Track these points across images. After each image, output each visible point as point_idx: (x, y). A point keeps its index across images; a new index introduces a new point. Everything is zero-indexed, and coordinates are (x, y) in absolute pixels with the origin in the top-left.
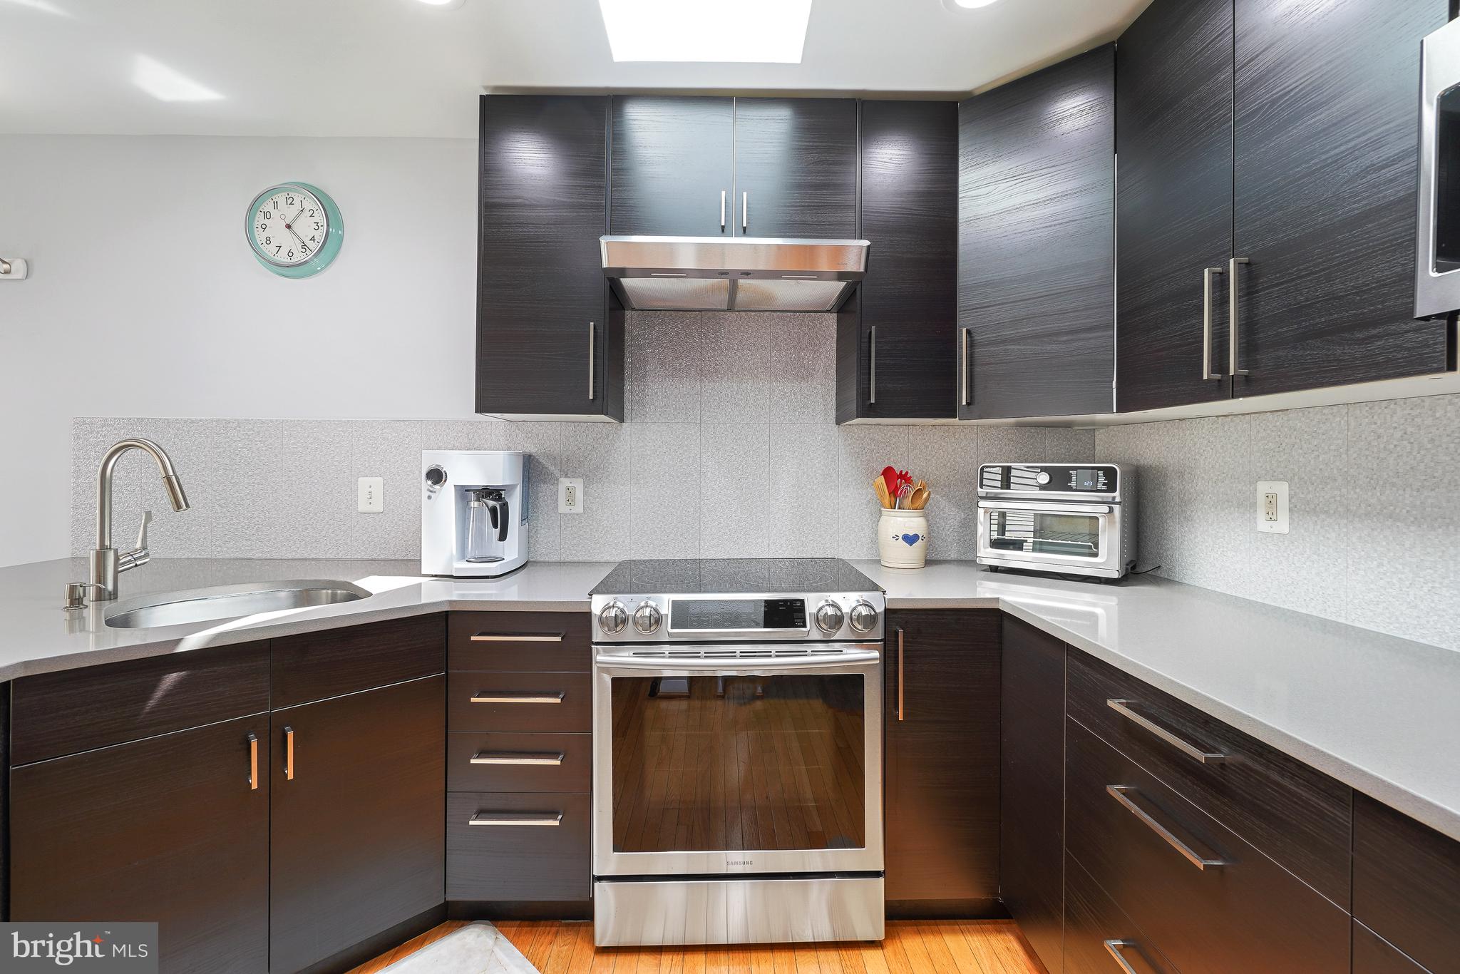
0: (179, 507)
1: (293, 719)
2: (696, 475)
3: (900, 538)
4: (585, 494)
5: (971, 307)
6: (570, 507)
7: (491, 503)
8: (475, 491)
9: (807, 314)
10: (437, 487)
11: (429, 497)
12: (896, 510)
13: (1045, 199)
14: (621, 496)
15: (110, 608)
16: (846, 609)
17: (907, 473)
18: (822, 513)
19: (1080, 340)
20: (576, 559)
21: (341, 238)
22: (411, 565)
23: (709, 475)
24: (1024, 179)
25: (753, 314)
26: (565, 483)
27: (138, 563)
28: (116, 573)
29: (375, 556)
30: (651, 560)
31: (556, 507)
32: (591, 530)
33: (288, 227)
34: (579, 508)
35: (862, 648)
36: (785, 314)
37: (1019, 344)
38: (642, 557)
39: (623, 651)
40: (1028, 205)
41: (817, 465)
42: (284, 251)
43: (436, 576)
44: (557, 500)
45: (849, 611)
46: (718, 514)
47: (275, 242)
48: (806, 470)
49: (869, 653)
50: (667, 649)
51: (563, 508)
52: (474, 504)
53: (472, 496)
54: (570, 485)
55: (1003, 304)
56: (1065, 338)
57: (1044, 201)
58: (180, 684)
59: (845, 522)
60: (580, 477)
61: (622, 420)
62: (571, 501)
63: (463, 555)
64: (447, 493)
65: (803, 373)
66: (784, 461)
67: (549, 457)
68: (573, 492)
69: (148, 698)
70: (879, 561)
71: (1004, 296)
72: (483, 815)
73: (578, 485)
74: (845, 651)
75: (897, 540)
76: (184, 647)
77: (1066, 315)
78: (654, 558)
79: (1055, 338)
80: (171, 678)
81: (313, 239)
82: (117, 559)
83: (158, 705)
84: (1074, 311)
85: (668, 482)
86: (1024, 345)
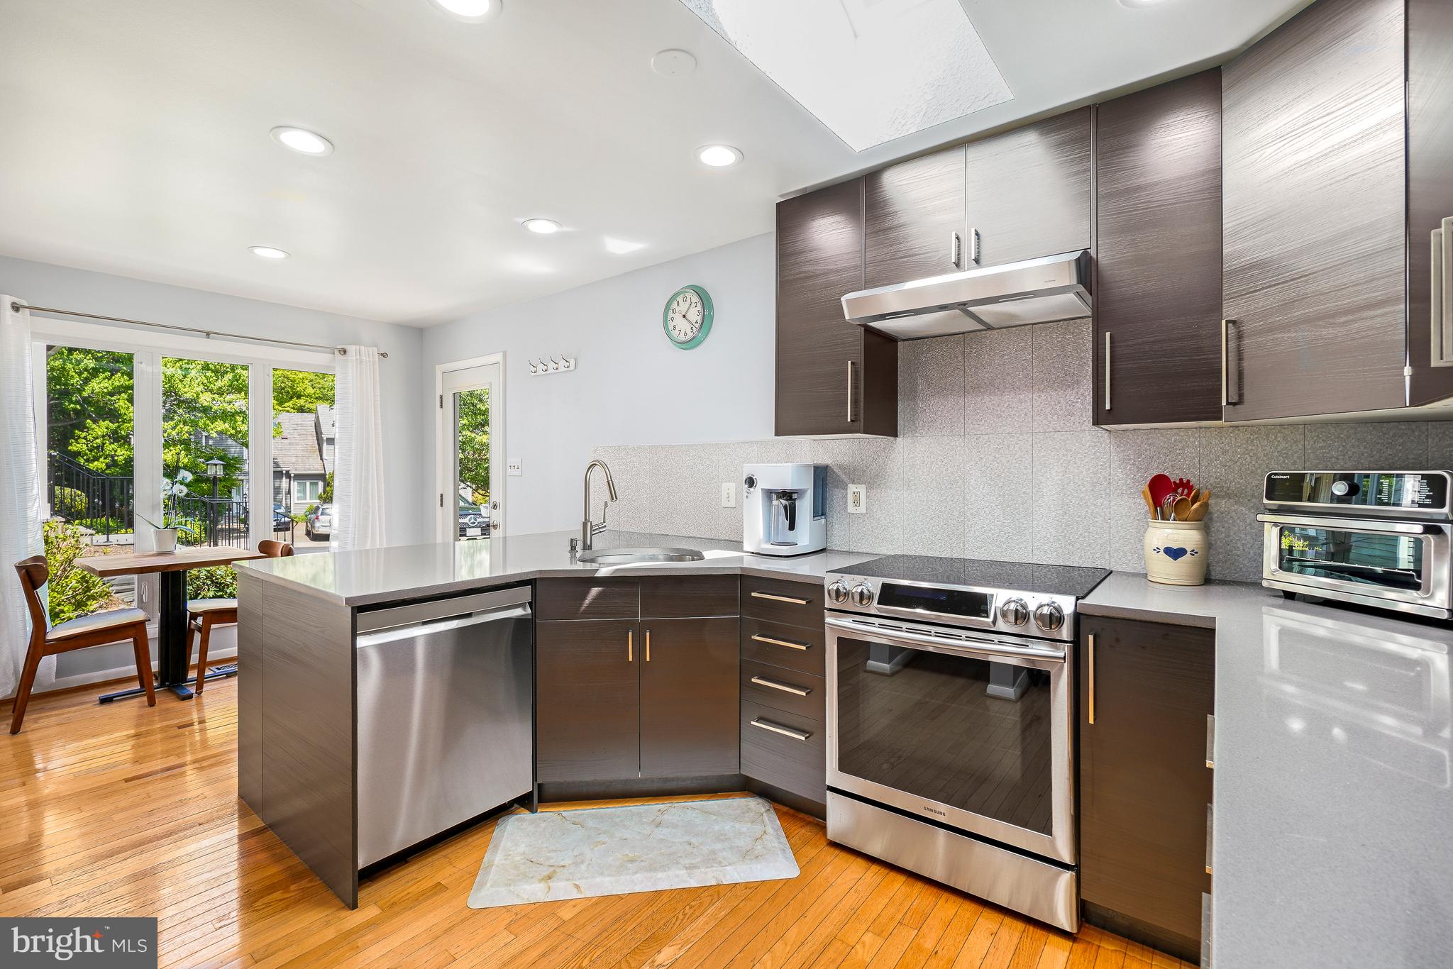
0: (613, 499)
1: (652, 626)
2: (960, 481)
3: (1162, 551)
4: (867, 497)
5: (1236, 295)
6: (857, 508)
7: (784, 502)
8: (776, 493)
9: (1071, 322)
10: (752, 489)
11: (747, 497)
12: (1171, 521)
13: (1319, 155)
14: (896, 500)
15: (588, 554)
16: (1032, 607)
17: (1188, 481)
18: (1091, 522)
19: (1363, 319)
20: (860, 550)
21: (712, 318)
22: (737, 544)
23: (972, 482)
24: (1294, 137)
25: (1014, 329)
26: (852, 488)
27: (601, 530)
28: (591, 535)
29: (731, 539)
30: (921, 556)
31: (846, 508)
32: (872, 527)
33: (684, 316)
34: (862, 509)
35: (1052, 647)
36: (1046, 325)
37: (1289, 332)
38: (913, 553)
39: (845, 617)
40: (1298, 167)
41: (1084, 473)
42: (683, 332)
43: (753, 553)
44: (846, 502)
45: (1034, 609)
46: (982, 518)
47: (678, 329)
48: (1072, 478)
49: (1054, 651)
50: (877, 621)
51: (851, 509)
52: (775, 502)
53: (775, 496)
54: (856, 490)
55: (1271, 286)
56: (1344, 319)
57: (1317, 158)
58: (600, 595)
59: (1118, 532)
60: (865, 484)
61: (895, 435)
62: (857, 503)
63: (768, 540)
64: (757, 494)
65: (1066, 382)
66: (1048, 469)
67: (840, 467)
68: (858, 495)
69: (584, 598)
70: (1145, 576)
71: (1272, 277)
72: (761, 721)
73: (862, 489)
74: (1030, 645)
75: (1158, 552)
76: (599, 574)
77: (1345, 292)
78: (923, 554)
79: (1331, 321)
80: (595, 591)
81: (697, 322)
82: (592, 527)
83: (590, 604)
84: (1354, 286)
85: (935, 489)
86: (1296, 331)
